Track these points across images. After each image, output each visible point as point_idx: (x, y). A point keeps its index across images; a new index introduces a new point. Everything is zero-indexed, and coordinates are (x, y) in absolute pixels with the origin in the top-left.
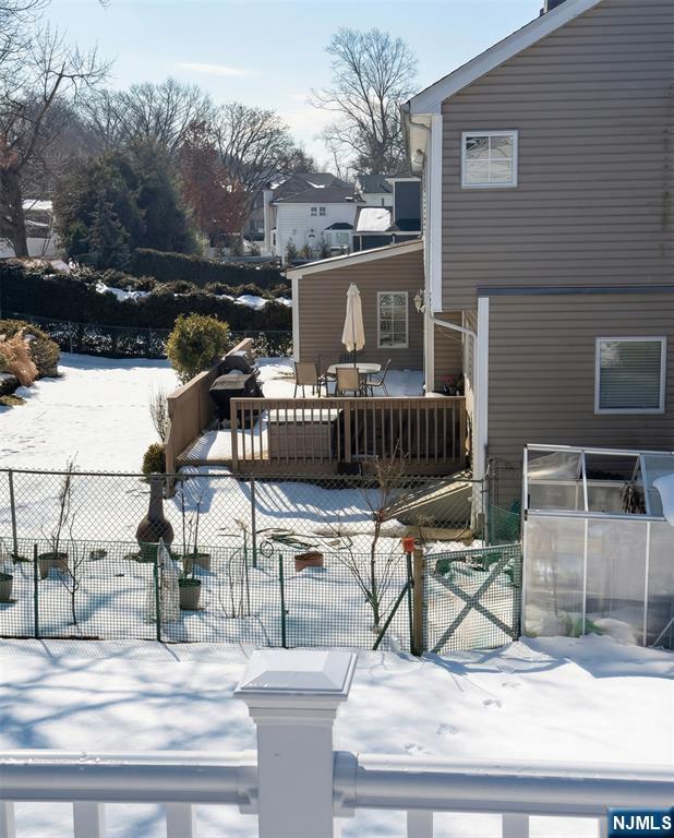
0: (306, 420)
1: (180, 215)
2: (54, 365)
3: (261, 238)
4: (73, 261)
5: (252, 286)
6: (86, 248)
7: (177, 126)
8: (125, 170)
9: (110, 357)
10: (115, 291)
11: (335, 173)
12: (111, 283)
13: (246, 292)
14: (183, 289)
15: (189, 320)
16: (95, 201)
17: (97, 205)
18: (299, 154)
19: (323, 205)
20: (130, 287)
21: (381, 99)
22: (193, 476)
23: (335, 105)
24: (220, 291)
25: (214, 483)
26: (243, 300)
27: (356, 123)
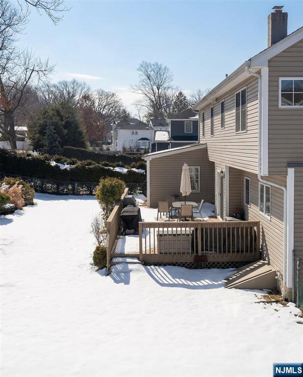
0: (178, 233)
1: (81, 133)
2: (32, 199)
3: (109, 144)
4: (36, 151)
5: (120, 163)
6: (42, 146)
7: (77, 98)
8: (58, 113)
9: (56, 195)
10: (59, 165)
11: (138, 118)
12: (57, 161)
13: (118, 166)
14: (90, 164)
15: (106, 180)
16: (46, 126)
17: (47, 127)
18: (124, 111)
19: (137, 131)
20: (65, 163)
21: (158, 90)
22: (118, 263)
23: (140, 92)
24: (107, 165)
25: (130, 267)
26: (117, 169)
27: (149, 99)
